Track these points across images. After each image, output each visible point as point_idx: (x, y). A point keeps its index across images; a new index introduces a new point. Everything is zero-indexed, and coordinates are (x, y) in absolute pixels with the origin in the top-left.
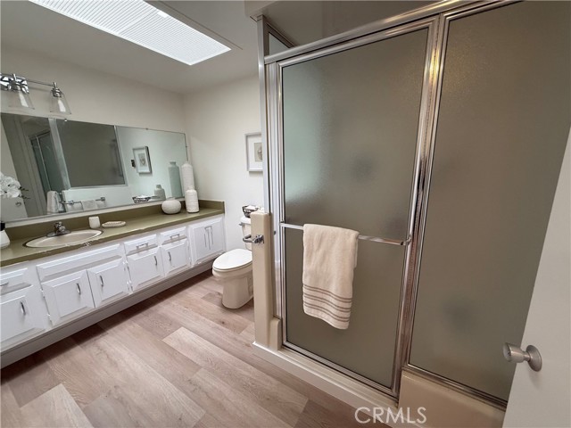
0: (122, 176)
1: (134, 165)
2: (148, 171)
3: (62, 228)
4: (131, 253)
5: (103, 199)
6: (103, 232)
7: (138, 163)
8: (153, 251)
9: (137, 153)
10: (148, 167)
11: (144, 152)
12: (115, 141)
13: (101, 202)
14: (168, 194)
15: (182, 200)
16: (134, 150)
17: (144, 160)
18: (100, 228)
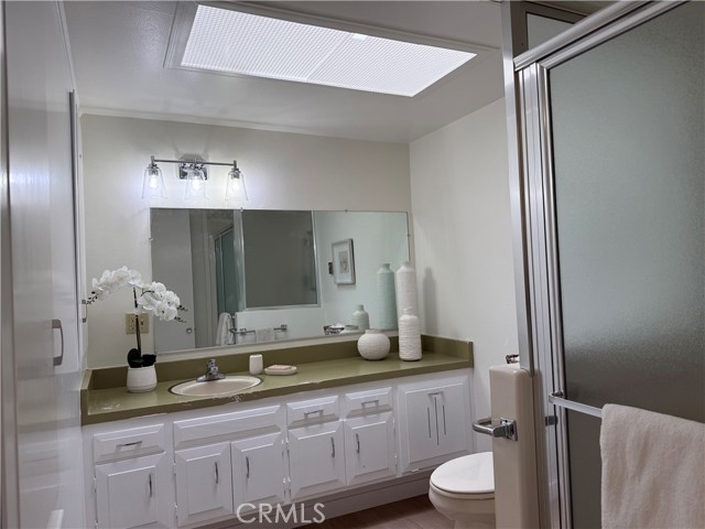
0: (314, 289)
1: (331, 271)
2: (349, 280)
3: (214, 369)
4: (295, 425)
5: (284, 329)
6: (262, 381)
7: (337, 267)
8: (330, 429)
9: (337, 250)
10: (350, 274)
11: (346, 248)
12: (311, 233)
13: (281, 334)
14: (376, 321)
15: (393, 334)
16: (334, 245)
17: (345, 262)
18: (260, 375)
